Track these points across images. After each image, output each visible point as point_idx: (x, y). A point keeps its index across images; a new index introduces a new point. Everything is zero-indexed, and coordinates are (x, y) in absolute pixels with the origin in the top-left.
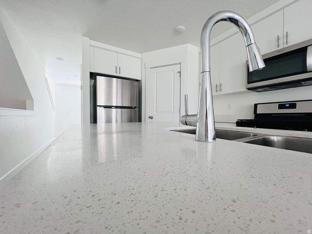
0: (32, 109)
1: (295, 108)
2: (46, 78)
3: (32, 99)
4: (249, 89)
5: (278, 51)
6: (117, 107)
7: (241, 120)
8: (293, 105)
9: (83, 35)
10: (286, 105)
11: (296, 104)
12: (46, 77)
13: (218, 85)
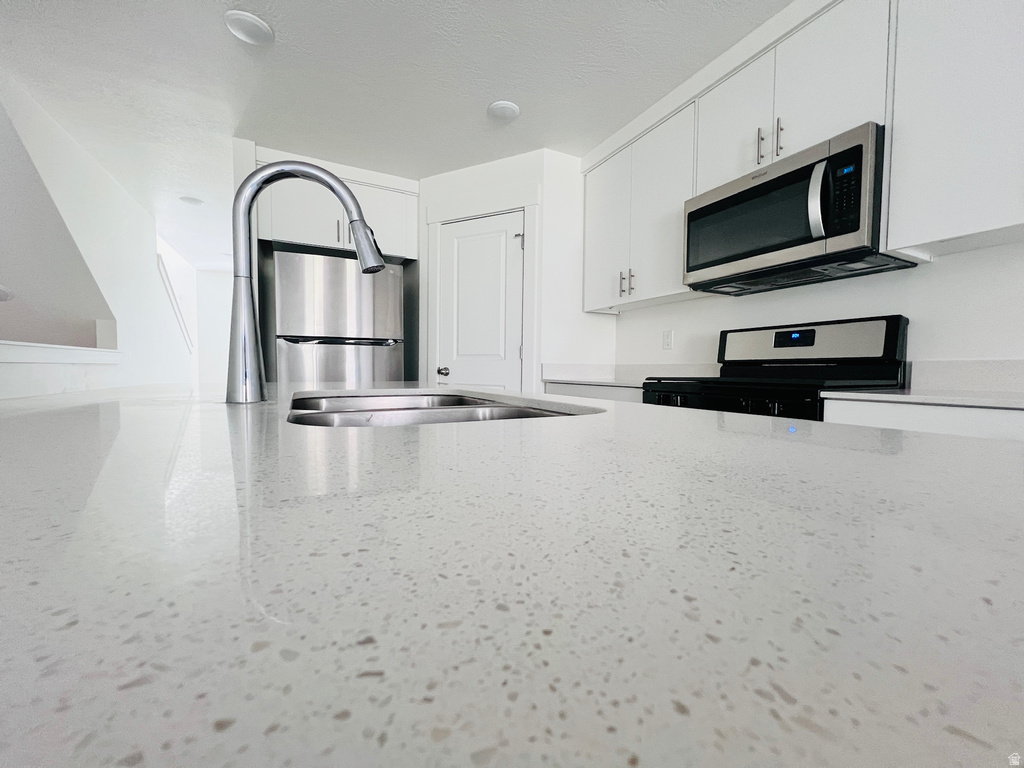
0: (112, 344)
1: (811, 343)
2: (159, 257)
3: (113, 318)
4: (695, 287)
5: (754, 176)
6: (359, 341)
7: (659, 379)
8: (807, 337)
9: (237, 135)
10: (793, 336)
11: (814, 331)
12: (158, 252)
13: (626, 275)
